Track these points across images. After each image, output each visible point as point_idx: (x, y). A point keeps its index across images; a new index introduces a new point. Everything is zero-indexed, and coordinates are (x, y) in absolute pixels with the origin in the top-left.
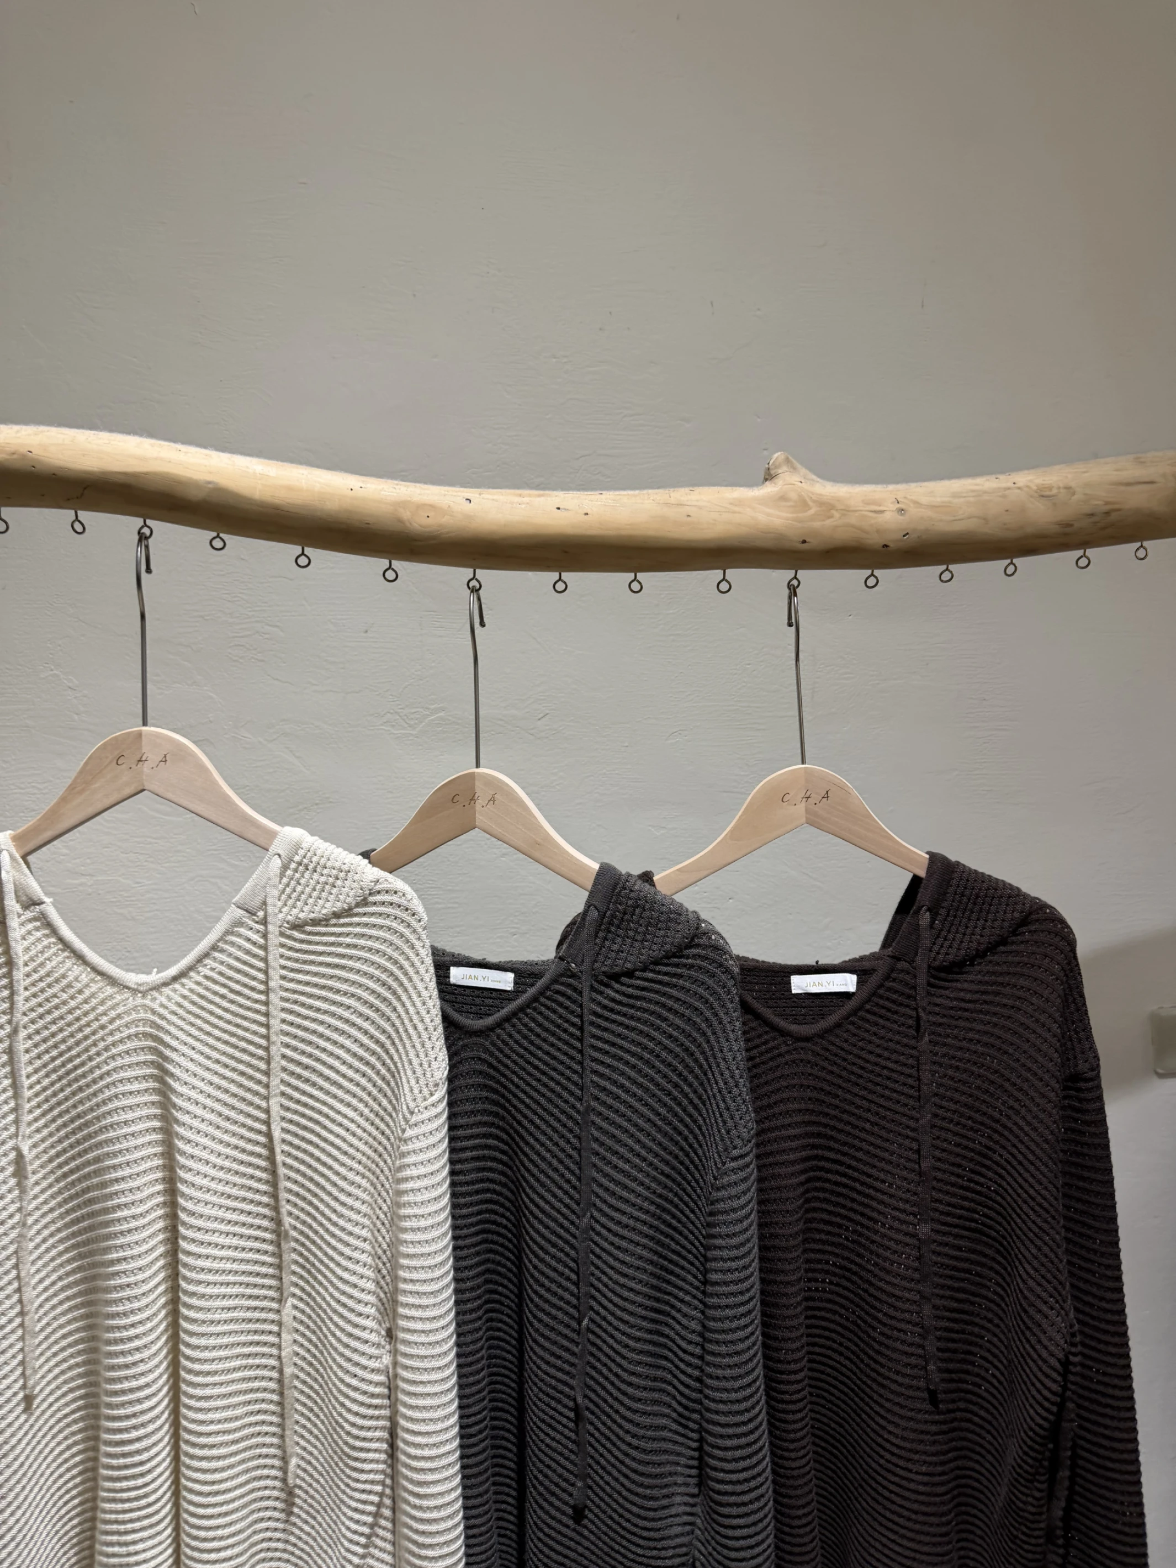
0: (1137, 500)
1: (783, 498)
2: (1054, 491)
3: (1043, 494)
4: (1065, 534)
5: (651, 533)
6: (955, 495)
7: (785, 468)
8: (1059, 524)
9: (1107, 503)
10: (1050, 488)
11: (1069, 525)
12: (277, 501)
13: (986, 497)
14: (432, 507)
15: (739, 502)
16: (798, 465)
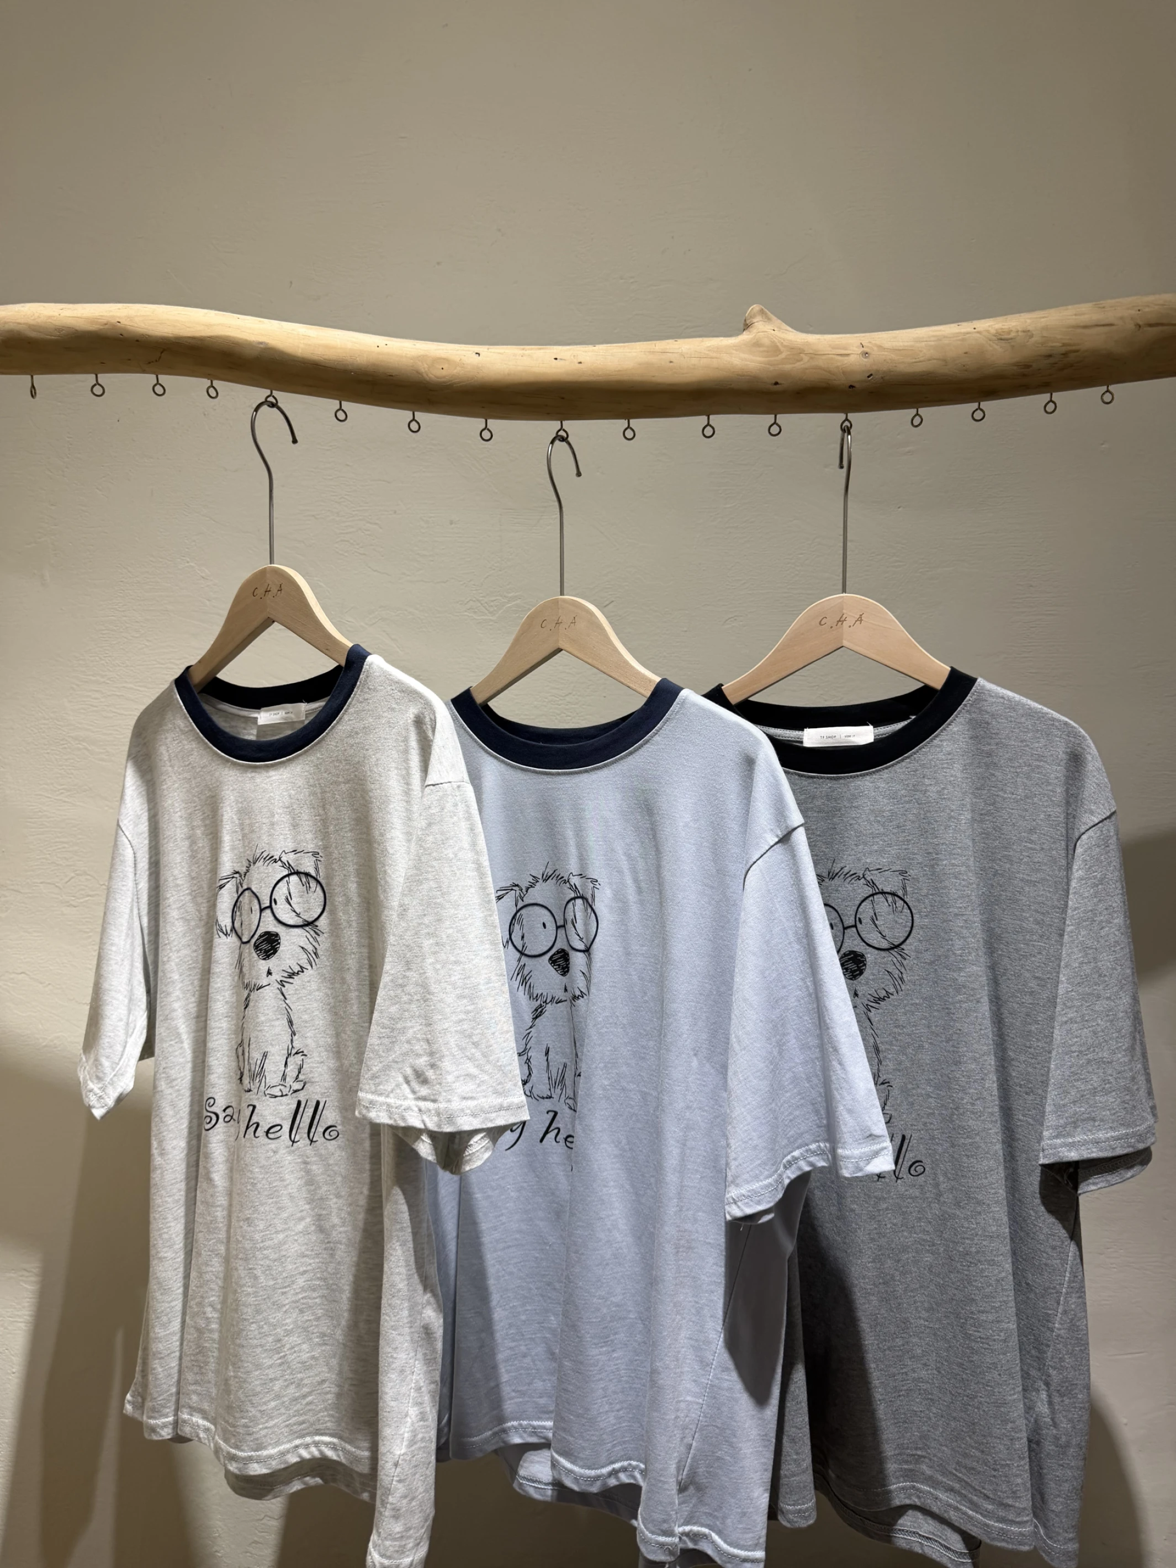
0: (1095, 340)
1: (757, 344)
2: (1013, 335)
3: (1001, 338)
4: (1024, 375)
5: (638, 378)
6: (918, 340)
7: (758, 318)
8: (1016, 364)
9: (1064, 345)
10: (1009, 332)
11: (1027, 366)
12: (316, 358)
13: (946, 341)
14: (446, 360)
15: (718, 349)
16: (774, 318)
